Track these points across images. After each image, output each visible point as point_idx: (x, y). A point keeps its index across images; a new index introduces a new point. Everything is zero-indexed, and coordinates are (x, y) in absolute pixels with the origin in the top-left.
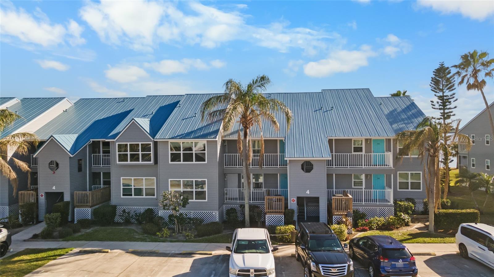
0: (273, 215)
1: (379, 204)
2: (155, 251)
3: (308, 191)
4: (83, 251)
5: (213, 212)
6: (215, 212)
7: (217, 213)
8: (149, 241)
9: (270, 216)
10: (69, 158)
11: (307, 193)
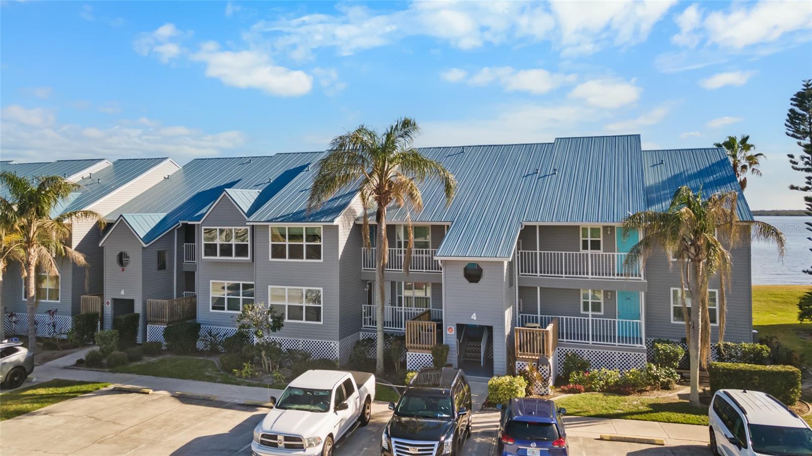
0: (418, 354)
1: (619, 345)
2: (209, 397)
3: (474, 314)
4: (118, 389)
5: (331, 343)
6: (334, 343)
7: (337, 345)
8: (219, 382)
9: (414, 354)
10: (141, 248)
11: (472, 317)
